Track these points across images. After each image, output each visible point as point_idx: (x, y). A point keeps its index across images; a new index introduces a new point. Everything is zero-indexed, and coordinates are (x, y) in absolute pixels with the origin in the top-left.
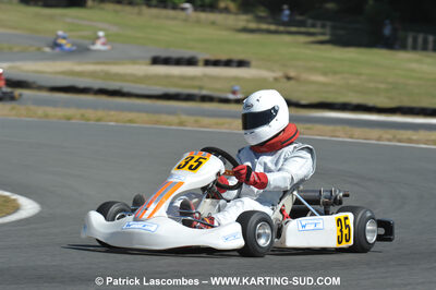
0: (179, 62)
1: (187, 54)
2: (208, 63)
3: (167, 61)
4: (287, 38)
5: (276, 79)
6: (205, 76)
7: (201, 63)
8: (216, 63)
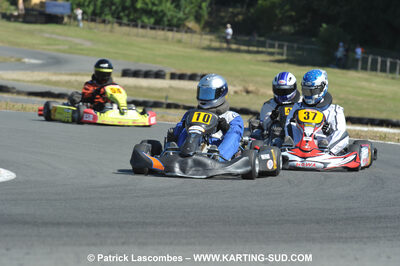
0: (147, 75)
1: (154, 68)
2: (173, 76)
3: (136, 74)
4: (248, 57)
5: (236, 92)
6: (171, 87)
7: (168, 76)
8: (181, 77)
